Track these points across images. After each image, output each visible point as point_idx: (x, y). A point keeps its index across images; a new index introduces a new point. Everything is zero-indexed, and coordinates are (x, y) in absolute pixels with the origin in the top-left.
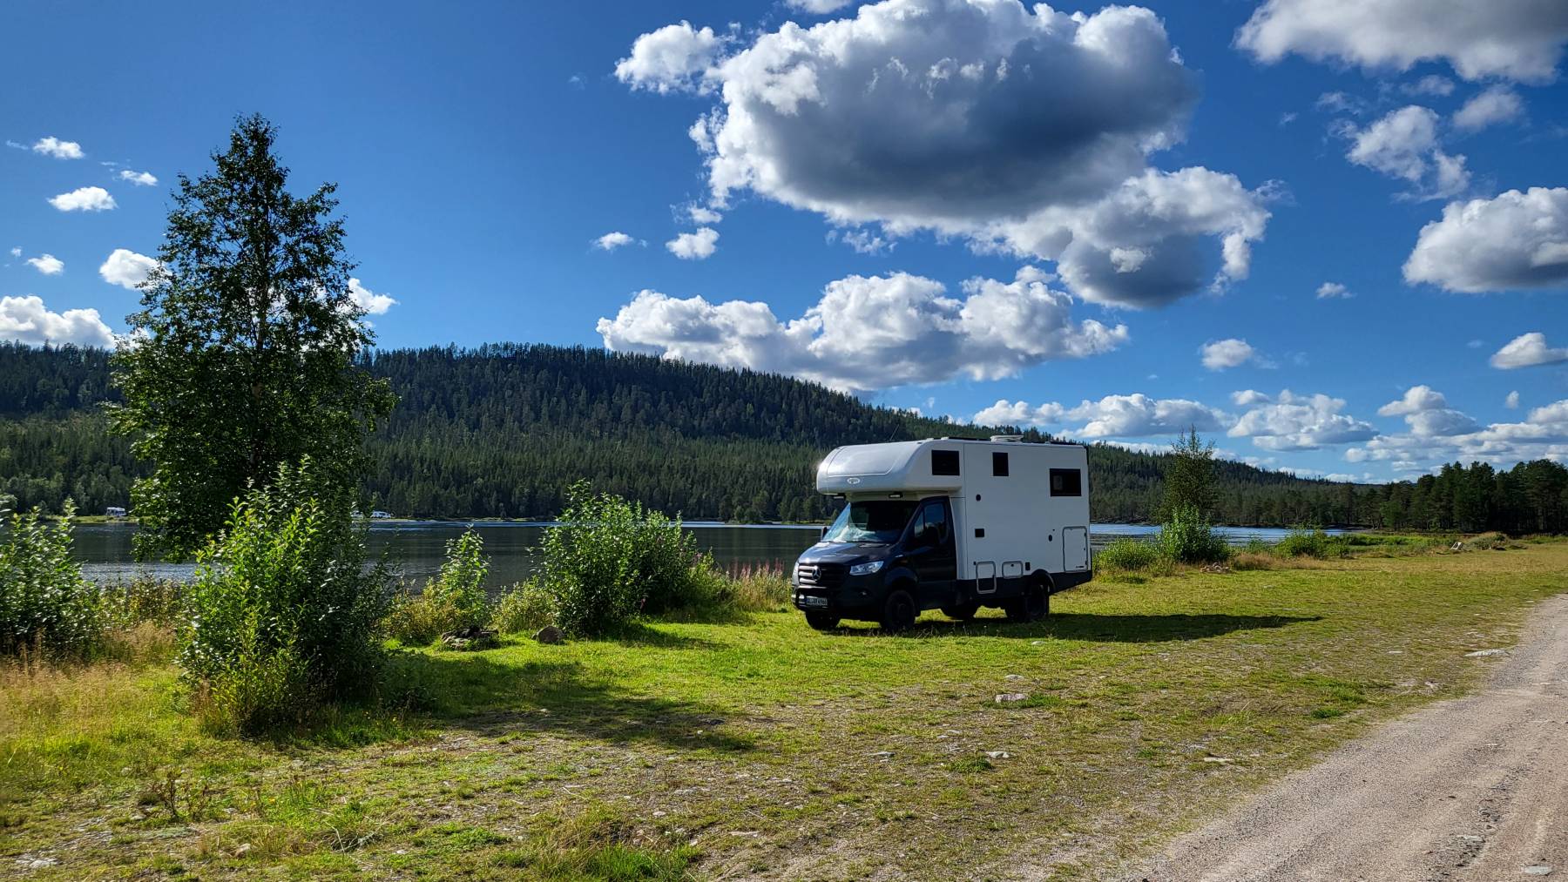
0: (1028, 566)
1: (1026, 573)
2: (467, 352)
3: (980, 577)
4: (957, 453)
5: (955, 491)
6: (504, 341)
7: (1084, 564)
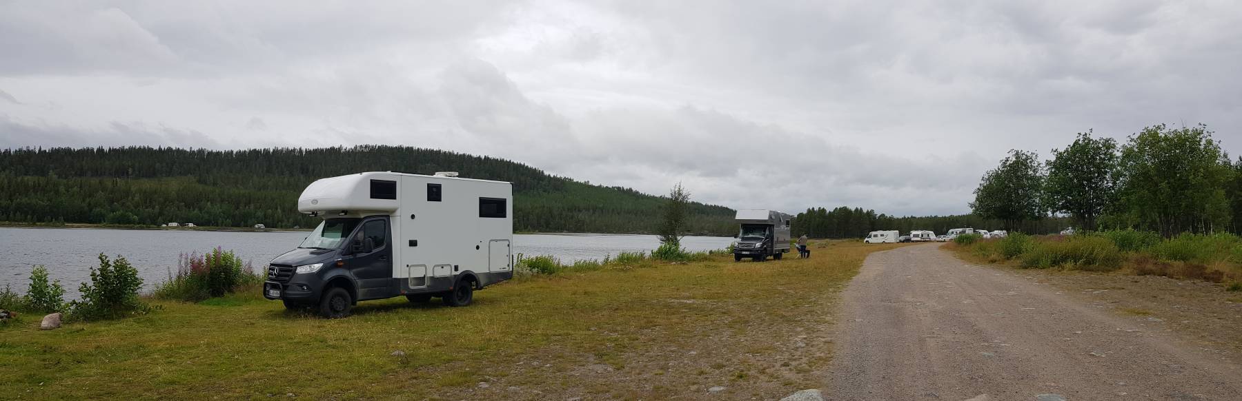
0: (456, 268)
1: (455, 273)
2: (348, 149)
3: (412, 276)
4: (395, 182)
5: (393, 211)
6: (365, 144)
7: (506, 267)
